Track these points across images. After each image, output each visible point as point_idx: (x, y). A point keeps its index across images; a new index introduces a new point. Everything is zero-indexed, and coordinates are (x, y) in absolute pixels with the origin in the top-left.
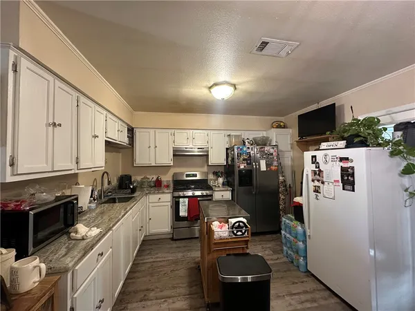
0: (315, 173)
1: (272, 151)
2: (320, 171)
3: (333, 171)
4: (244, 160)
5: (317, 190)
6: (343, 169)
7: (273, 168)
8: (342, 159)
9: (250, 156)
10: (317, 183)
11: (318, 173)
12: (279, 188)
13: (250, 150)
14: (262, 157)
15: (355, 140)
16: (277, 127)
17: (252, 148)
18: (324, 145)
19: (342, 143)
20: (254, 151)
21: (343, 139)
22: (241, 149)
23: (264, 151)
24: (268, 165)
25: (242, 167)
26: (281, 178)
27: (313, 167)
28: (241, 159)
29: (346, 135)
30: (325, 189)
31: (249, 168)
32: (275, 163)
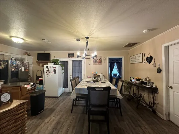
0: (47, 70)
1: (26, 64)
2: (49, 70)
3: (52, 70)
4: (14, 67)
5: (47, 75)
6: (54, 69)
7: (27, 70)
8: (54, 67)
9: (17, 65)
10: (48, 73)
11: (48, 71)
12: (28, 78)
13: (17, 63)
14: (22, 66)
15: (55, 64)
16: (27, 55)
17: (18, 62)
18: (49, 64)
19: (53, 64)
20: (19, 64)
21: (53, 63)
22: (13, 62)
23: (23, 64)
24: (25, 69)
25: (13, 70)
26: (29, 74)
27: (47, 69)
28: (13, 66)
29: (54, 62)
30: (49, 74)
31: (17, 70)
32: (28, 69)
